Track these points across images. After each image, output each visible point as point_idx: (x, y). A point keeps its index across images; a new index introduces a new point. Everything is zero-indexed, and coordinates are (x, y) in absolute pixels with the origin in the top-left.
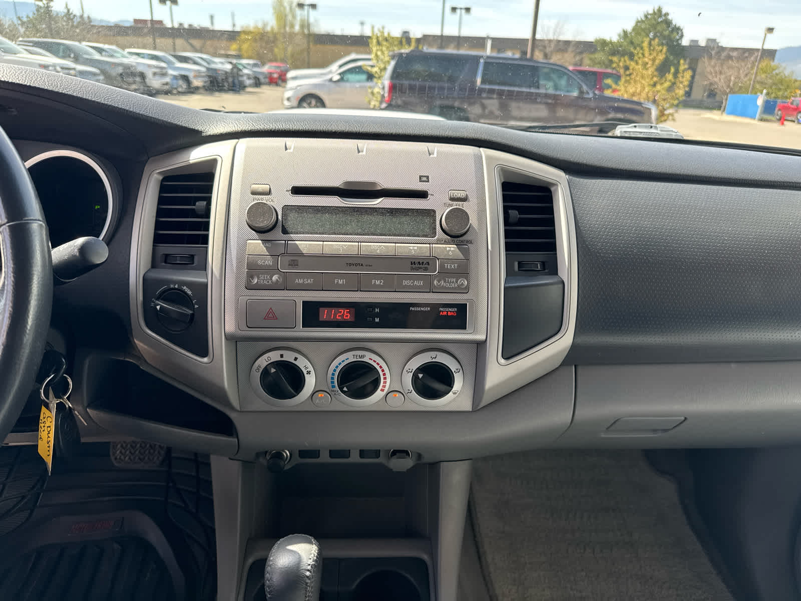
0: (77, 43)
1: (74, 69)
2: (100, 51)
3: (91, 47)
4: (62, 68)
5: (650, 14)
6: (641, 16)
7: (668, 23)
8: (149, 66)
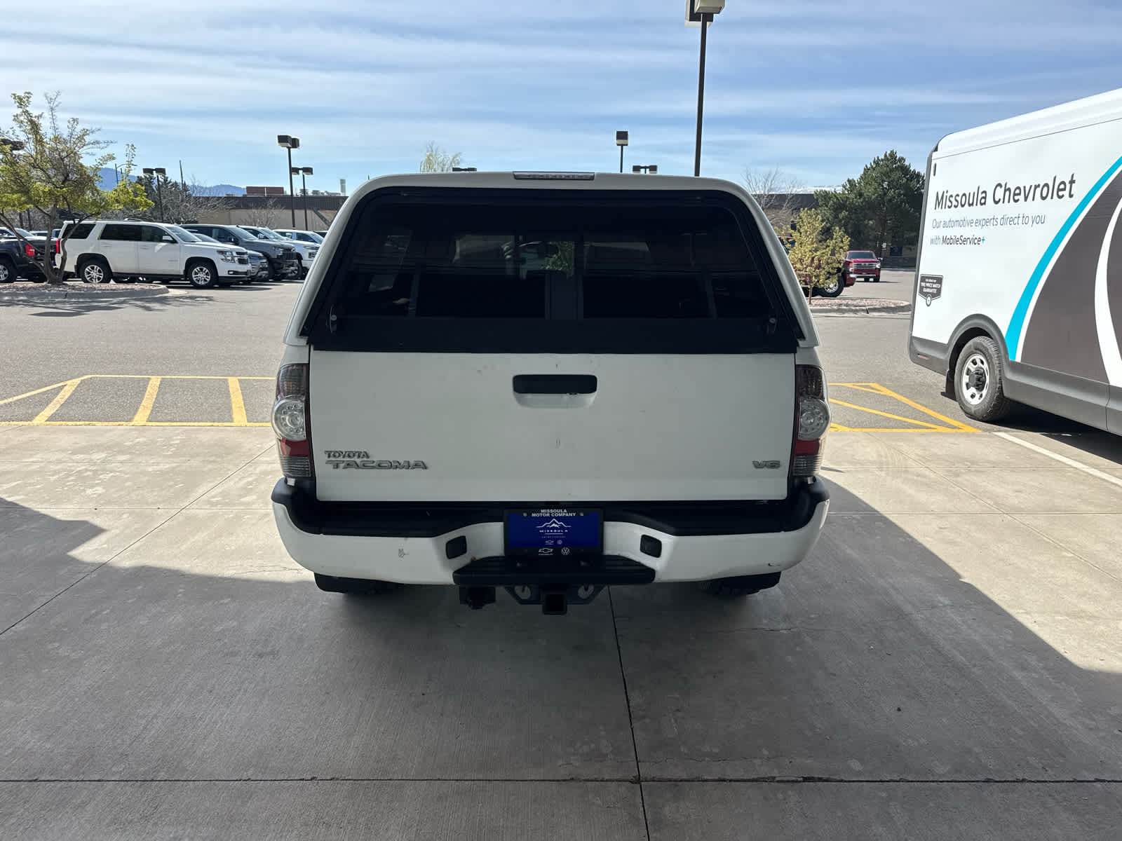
0: (234, 226)
1: (246, 253)
2: (256, 233)
3: (245, 229)
4: (237, 253)
5: (882, 160)
6: (869, 163)
7: (905, 170)
8: (305, 247)
